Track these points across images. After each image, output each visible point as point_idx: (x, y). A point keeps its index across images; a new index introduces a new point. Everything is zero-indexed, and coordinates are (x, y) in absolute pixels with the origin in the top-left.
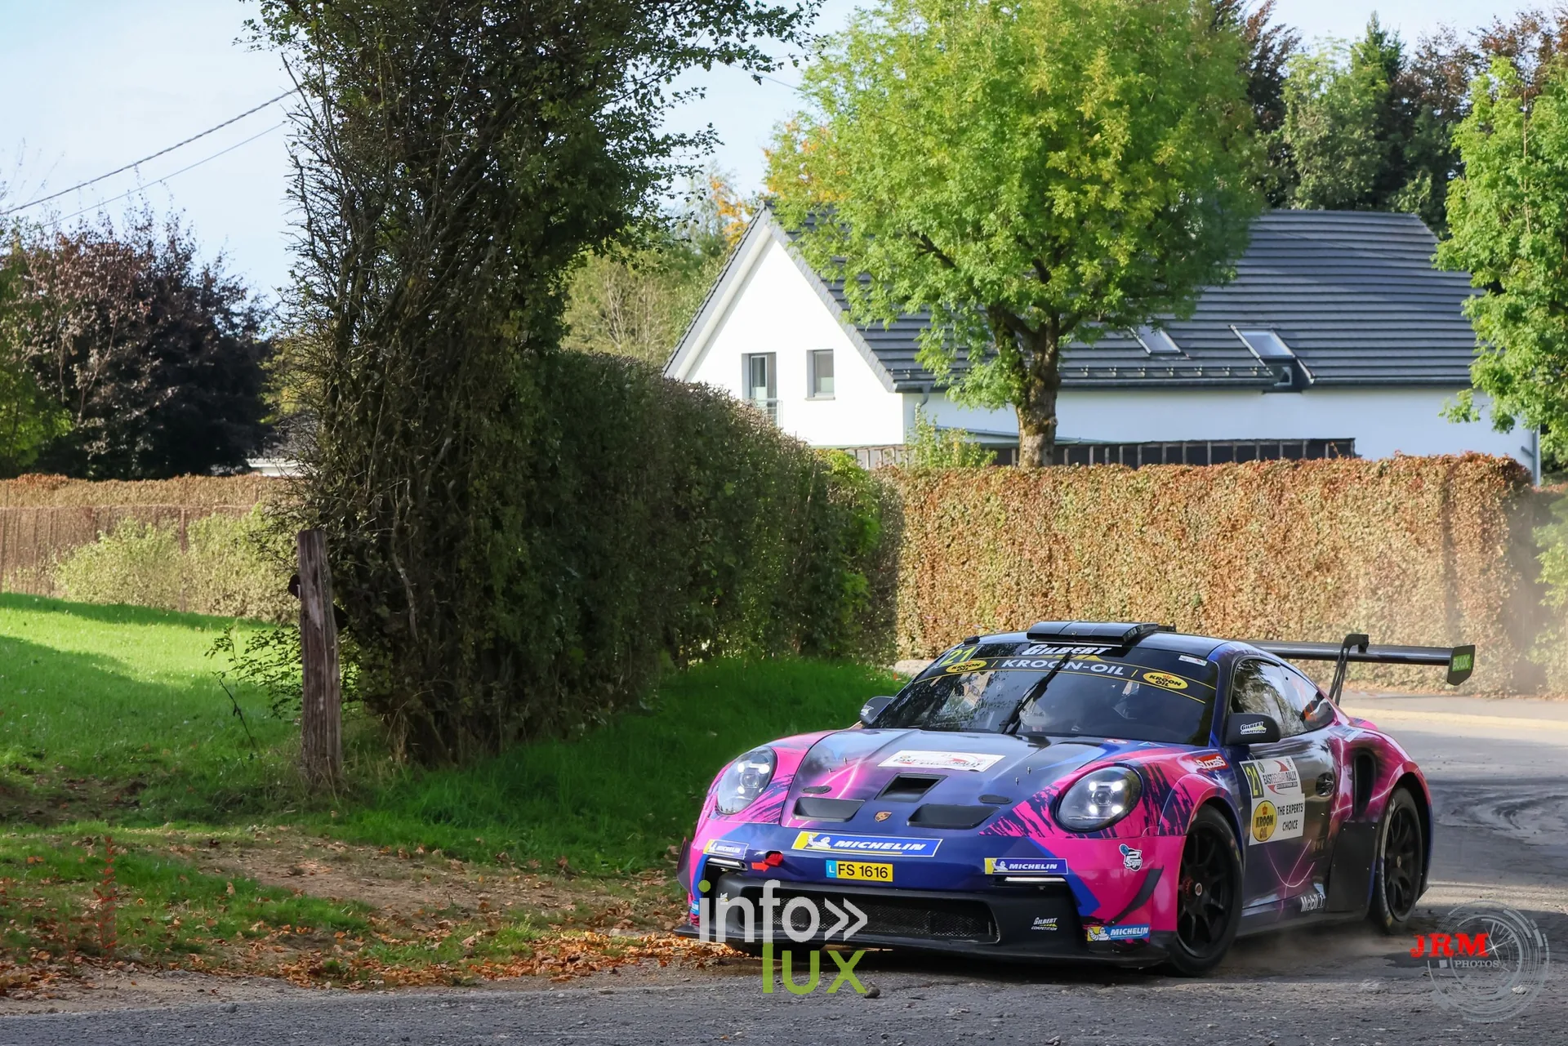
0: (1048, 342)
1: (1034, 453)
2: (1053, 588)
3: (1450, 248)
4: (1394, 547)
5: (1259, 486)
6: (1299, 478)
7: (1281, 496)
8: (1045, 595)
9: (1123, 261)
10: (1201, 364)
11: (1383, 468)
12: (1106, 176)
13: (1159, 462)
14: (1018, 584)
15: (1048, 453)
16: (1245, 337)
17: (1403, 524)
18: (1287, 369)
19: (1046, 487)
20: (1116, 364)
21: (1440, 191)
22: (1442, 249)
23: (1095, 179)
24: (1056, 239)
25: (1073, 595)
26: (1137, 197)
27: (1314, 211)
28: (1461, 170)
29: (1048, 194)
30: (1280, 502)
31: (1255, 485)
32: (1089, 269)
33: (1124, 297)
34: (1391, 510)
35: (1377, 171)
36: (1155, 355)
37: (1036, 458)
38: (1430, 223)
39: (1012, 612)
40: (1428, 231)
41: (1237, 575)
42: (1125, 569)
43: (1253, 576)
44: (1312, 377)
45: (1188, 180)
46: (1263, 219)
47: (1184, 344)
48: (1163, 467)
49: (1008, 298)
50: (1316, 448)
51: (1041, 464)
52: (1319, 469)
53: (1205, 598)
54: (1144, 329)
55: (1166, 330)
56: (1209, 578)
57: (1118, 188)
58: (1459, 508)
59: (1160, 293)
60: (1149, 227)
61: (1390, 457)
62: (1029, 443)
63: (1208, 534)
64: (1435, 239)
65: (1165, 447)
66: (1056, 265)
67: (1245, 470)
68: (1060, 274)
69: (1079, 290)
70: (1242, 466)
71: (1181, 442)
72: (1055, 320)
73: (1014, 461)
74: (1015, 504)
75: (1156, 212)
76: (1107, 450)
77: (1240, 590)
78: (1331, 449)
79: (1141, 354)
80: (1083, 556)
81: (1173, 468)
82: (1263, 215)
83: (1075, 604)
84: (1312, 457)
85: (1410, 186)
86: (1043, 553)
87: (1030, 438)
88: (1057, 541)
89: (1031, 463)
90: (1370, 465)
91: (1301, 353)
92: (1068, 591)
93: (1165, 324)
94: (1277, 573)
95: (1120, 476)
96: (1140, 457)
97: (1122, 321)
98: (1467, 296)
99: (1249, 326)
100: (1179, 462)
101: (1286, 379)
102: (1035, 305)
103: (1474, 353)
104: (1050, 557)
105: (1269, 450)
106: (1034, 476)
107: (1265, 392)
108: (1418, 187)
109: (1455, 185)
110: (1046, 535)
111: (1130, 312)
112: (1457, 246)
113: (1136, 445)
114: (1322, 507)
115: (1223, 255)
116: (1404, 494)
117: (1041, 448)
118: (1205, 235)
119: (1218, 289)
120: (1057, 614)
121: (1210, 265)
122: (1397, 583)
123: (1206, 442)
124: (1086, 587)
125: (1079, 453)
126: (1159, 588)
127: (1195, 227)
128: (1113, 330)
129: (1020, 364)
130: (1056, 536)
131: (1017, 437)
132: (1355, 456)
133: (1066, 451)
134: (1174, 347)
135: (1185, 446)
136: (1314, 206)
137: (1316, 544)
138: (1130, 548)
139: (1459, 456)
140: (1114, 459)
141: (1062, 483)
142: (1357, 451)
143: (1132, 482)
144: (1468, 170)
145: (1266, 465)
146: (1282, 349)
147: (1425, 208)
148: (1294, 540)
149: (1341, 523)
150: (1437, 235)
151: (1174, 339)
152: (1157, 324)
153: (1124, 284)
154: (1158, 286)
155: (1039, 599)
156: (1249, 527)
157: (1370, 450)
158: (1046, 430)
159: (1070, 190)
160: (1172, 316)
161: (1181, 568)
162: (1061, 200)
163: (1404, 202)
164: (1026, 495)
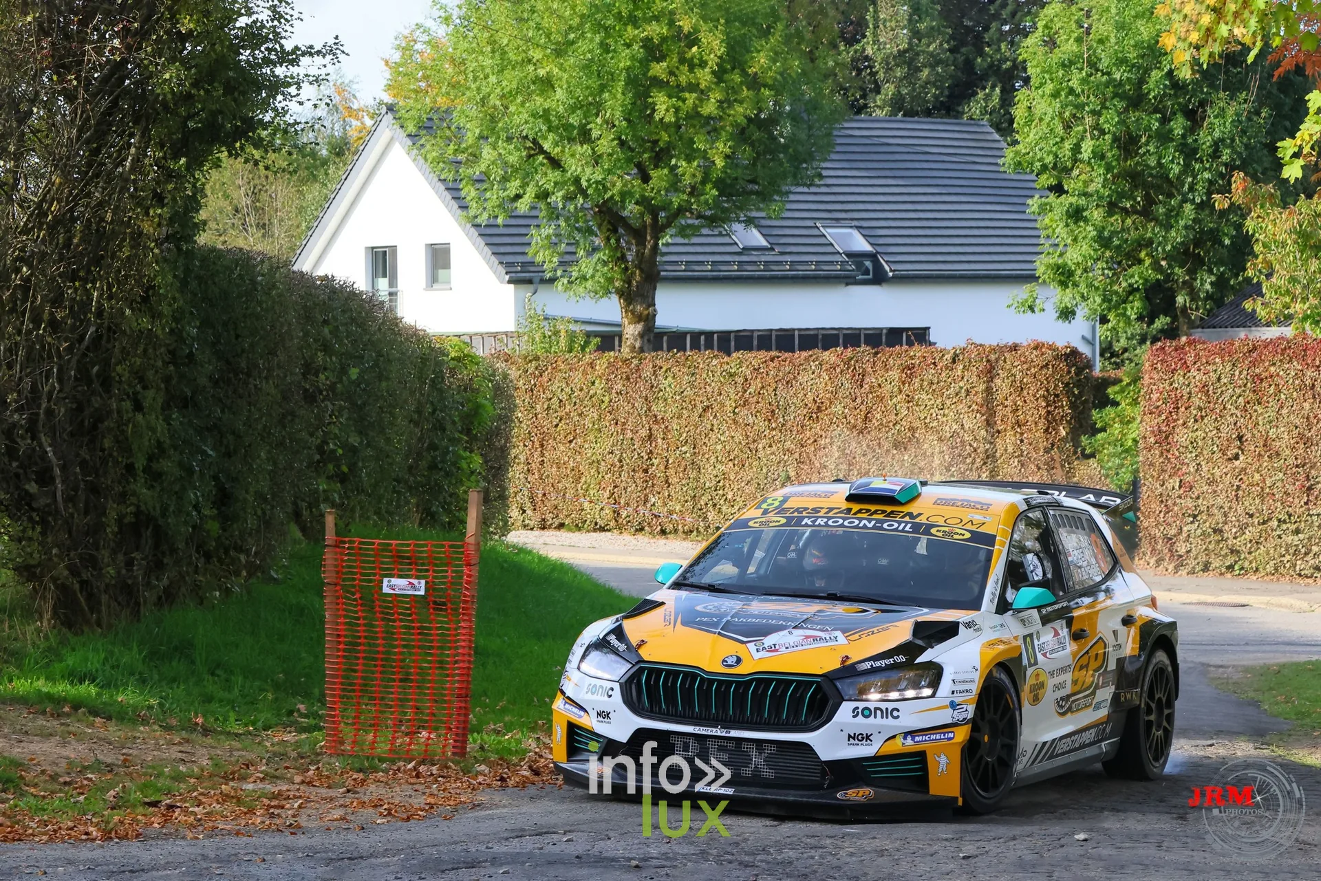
0: (649, 238)
1: (636, 340)
2: (653, 465)
3: (1017, 153)
4: (966, 427)
5: (842, 371)
6: (879, 364)
7: (863, 380)
8: (646, 471)
9: (720, 163)
10: (789, 258)
11: (956, 355)
12: (703, 85)
13: (750, 349)
14: (620, 461)
15: (649, 341)
16: (831, 233)
17: (974, 407)
18: (868, 264)
19: (647, 371)
20: (711, 258)
21: (1008, 99)
22: (1009, 153)
23: (693, 87)
24: (656, 142)
25: (672, 471)
26: (730, 105)
27: (893, 118)
28: (1027, 81)
29: (650, 100)
30: (862, 386)
31: (838, 370)
32: (688, 170)
33: (720, 195)
34: (963, 394)
35: (950, 81)
36: (747, 250)
37: (638, 345)
38: (999, 129)
39: (615, 487)
40: (997, 137)
41: (822, 453)
42: (719, 447)
43: (836, 455)
44: (891, 270)
45: (777, 89)
46: (846, 125)
47: (773, 240)
48: (754, 354)
49: (612, 197)
50: (895, 336)
51: (642, 350)
52: (895, 357)
53: (792, 474)
54: (738, 227)
55: (757, 227)
56: (797, 455)
57: (716, 96)
58: (1025, 392)
59: (752, 192)
60: (743, 131)
61: (963, 345)
62: (632, 331)
63: (795, 415)
64: (1005, 145)
65: (755, 335)
66: (656, 167)
67: (829, 356)
68: (659, 176)
69: (677, 190)
70: (827, 353)
71: (771, 330)
72: (655, 218)
73: (617, 348)
74: (619, 387)
75: (750, 120)
76: (703, 338)
77: (825, 467)
78: (908, 337)
79: (735, 249)
80: (681, 435)
81: (763, 354)
82: (847, 121)
83: (673, 480)
84: (891, 344)
85: (981, 95)
86: (644, 433)
87: (632, 327)
88: (656, 422)
89: (633, 348)
90: (943, 352)
91: (880, 249)
92: (666, 467)
93: (756, 221)
94: (859, 451)
95: (715, 362)
96: (733, 344)
97: (716, 220)
98: (1032, 197)
99: (834, 223)
100: (769, 349)
101: (867, 272)
102: (637, 203)
103: (1038, 249)
104: (650, 436)
105: (851, 338)
106: (635, 362)
107: (847, 284)
108: (987, 98)
109: (1022, 95)
110: (647, 416)
111: (725, 210)
112: (1023, 151)
113: (729, 332)
114: (901, 391)
115: (810, 157)
116: (975, 379)
117: (642, 335)
118: (792, 139)
119: (806, 190)
120: (656, 488)
121: (797, 168)
122: (968, 461)
123: (794, 330)
124: (683, 463)
125: (677, 340)
126: (750, 465)
127: (785, 130)
128: (709, 227)
129: (623, 258)
130: (655, 416)
131: (620, 325)
132: (931, 344)
133: (665, 338)
134: (763, 242)
135: (774, 334)
136: (894, 113)
137: (894, 425)
138: (724, 428)
139: (1025, 344)
140: (709, 346)
141: (661, 368)
142: (932, 339)
143: (726, 367)
144: (1034, 81)
145: (849, 352)
146: (862, 245)
147: (994, 115)
148: (874, 421)
149: (917, 405)
150: (1006, 141)
151: (764, 235)
152: (750, 222)
153: (720, 184)
154: (750, 186)
155: (640, 474)
156: (833, 409)
157: (945, 338)
158: (648, 320)
159: (670, 97)
160: (763, 214)
161: (770, 446)
162: (662, 105)
163: (974, 108)
164: (628, 378)
